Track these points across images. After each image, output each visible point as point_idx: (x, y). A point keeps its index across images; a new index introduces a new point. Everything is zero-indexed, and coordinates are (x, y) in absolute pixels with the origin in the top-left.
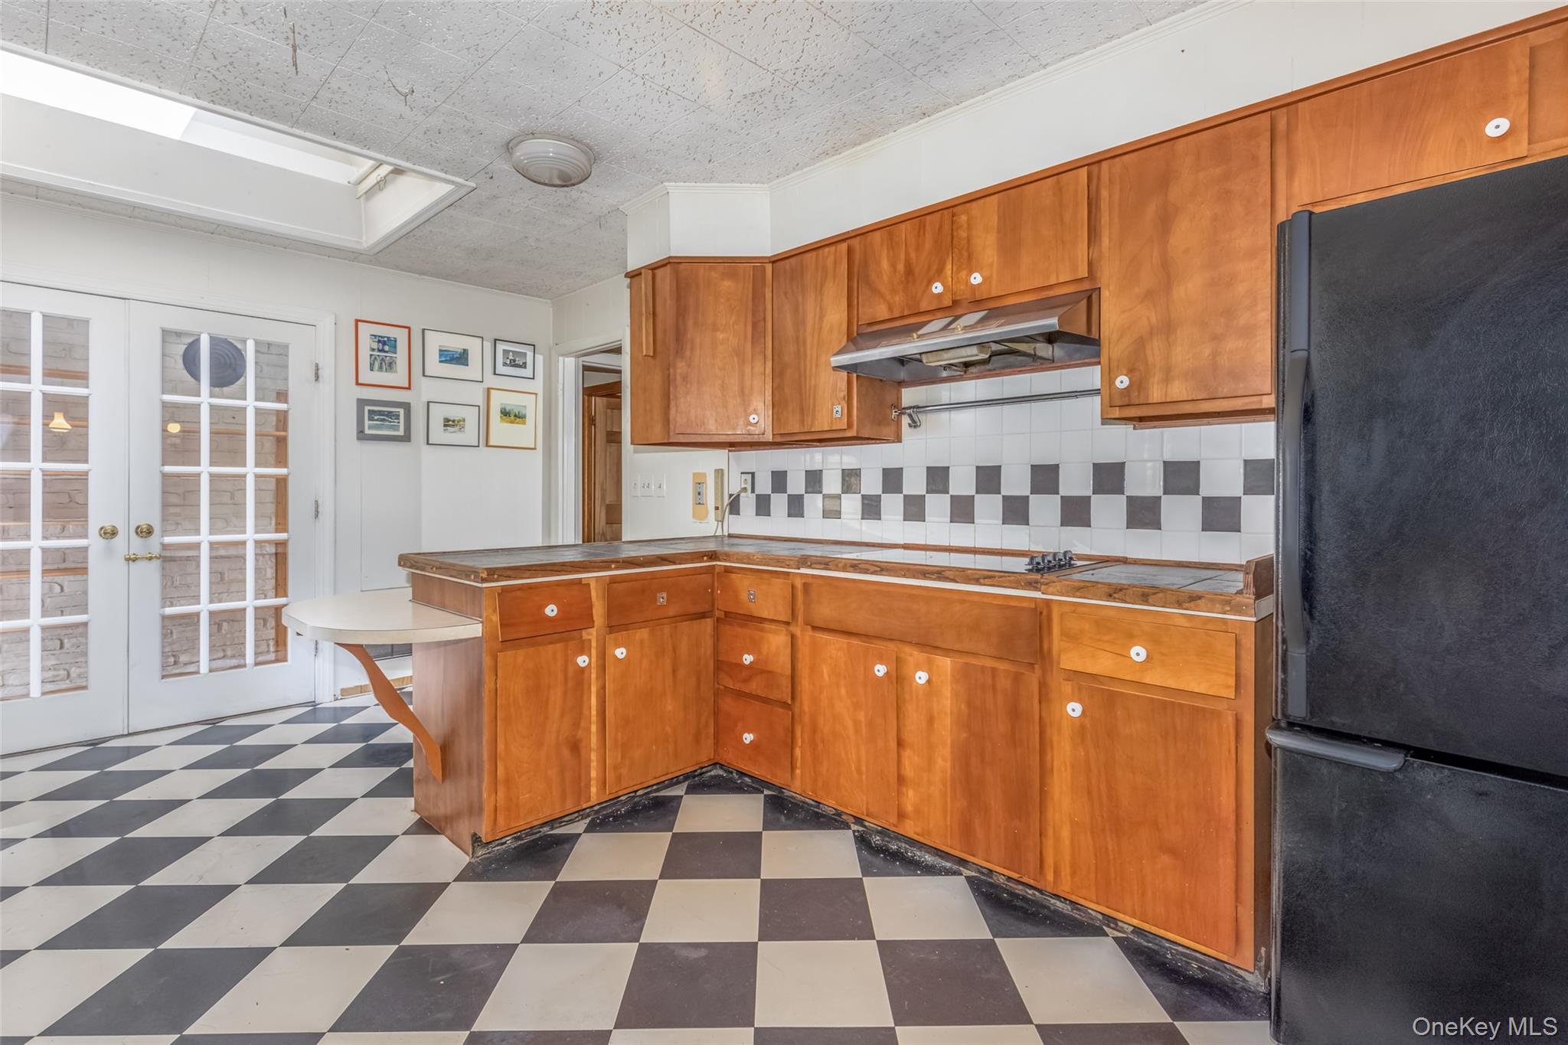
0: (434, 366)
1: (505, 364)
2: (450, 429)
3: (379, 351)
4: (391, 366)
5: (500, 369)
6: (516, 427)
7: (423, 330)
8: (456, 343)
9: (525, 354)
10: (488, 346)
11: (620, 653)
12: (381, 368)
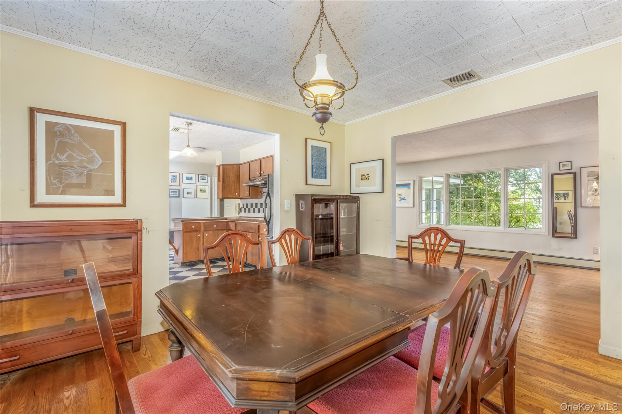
0: (185, 181)
1: (201, 179)
2: (188, 194)
3: (173, 178)
4: (176, 181)
5: (200, 181)
6: (204, 193)
7: (183, 173)
8: (189, 176)
9: (205, 177)
10: (197, 176)
11: (207, 235)
12: (173, 182)
